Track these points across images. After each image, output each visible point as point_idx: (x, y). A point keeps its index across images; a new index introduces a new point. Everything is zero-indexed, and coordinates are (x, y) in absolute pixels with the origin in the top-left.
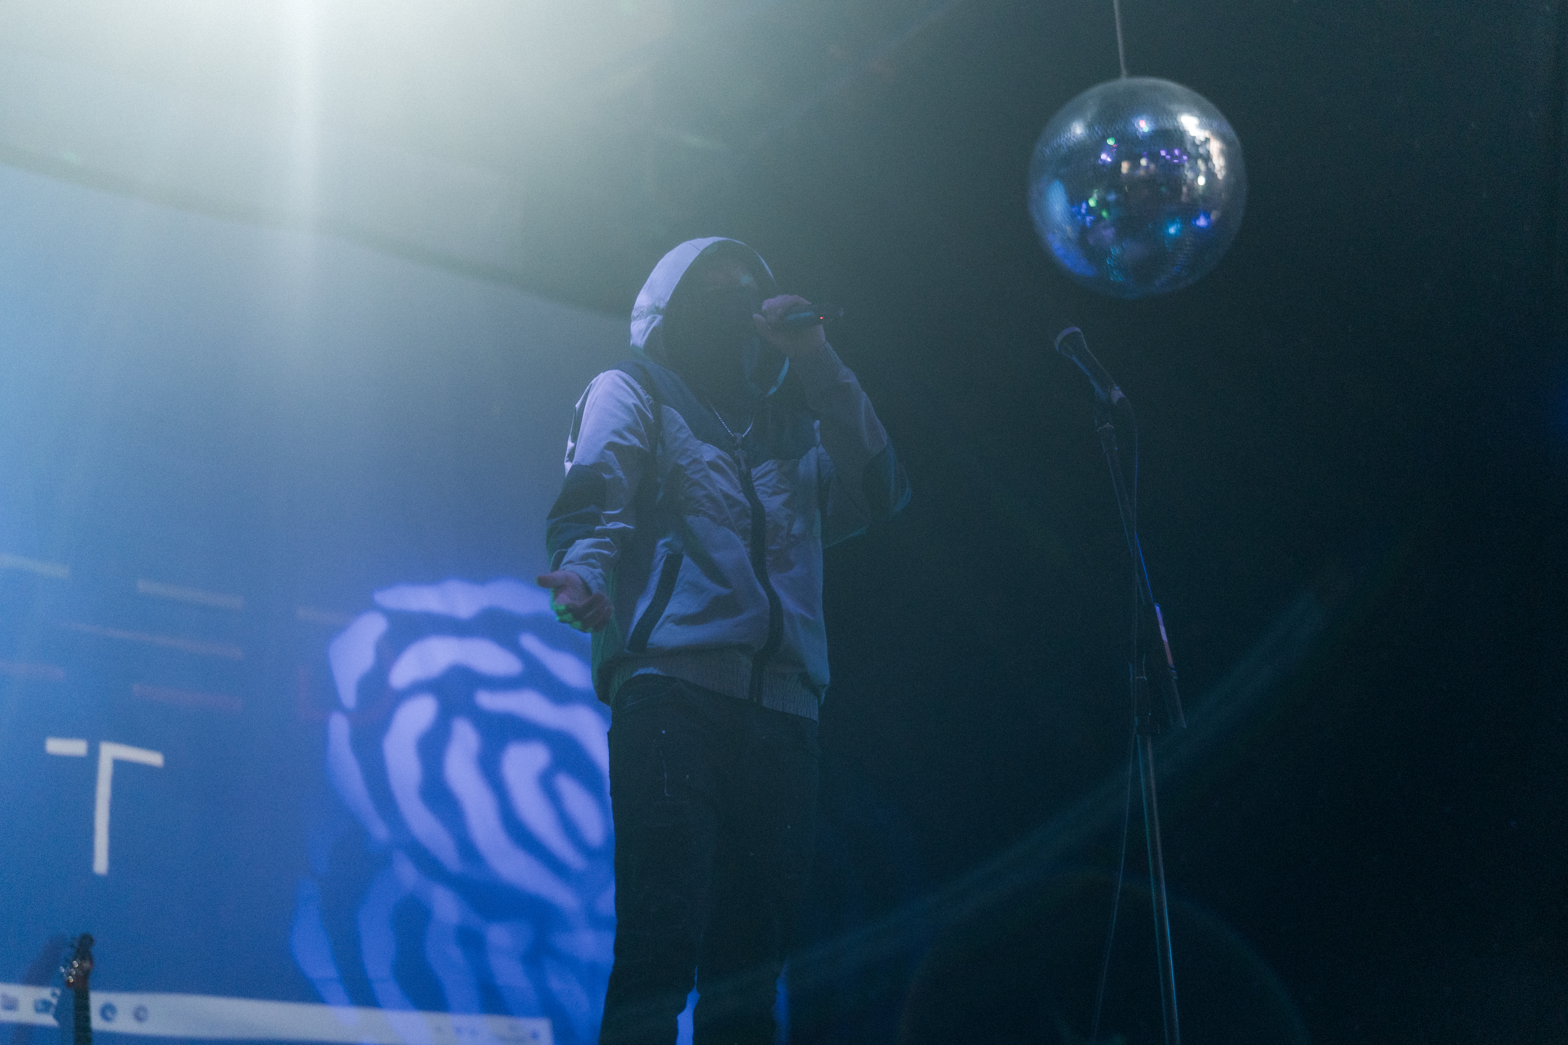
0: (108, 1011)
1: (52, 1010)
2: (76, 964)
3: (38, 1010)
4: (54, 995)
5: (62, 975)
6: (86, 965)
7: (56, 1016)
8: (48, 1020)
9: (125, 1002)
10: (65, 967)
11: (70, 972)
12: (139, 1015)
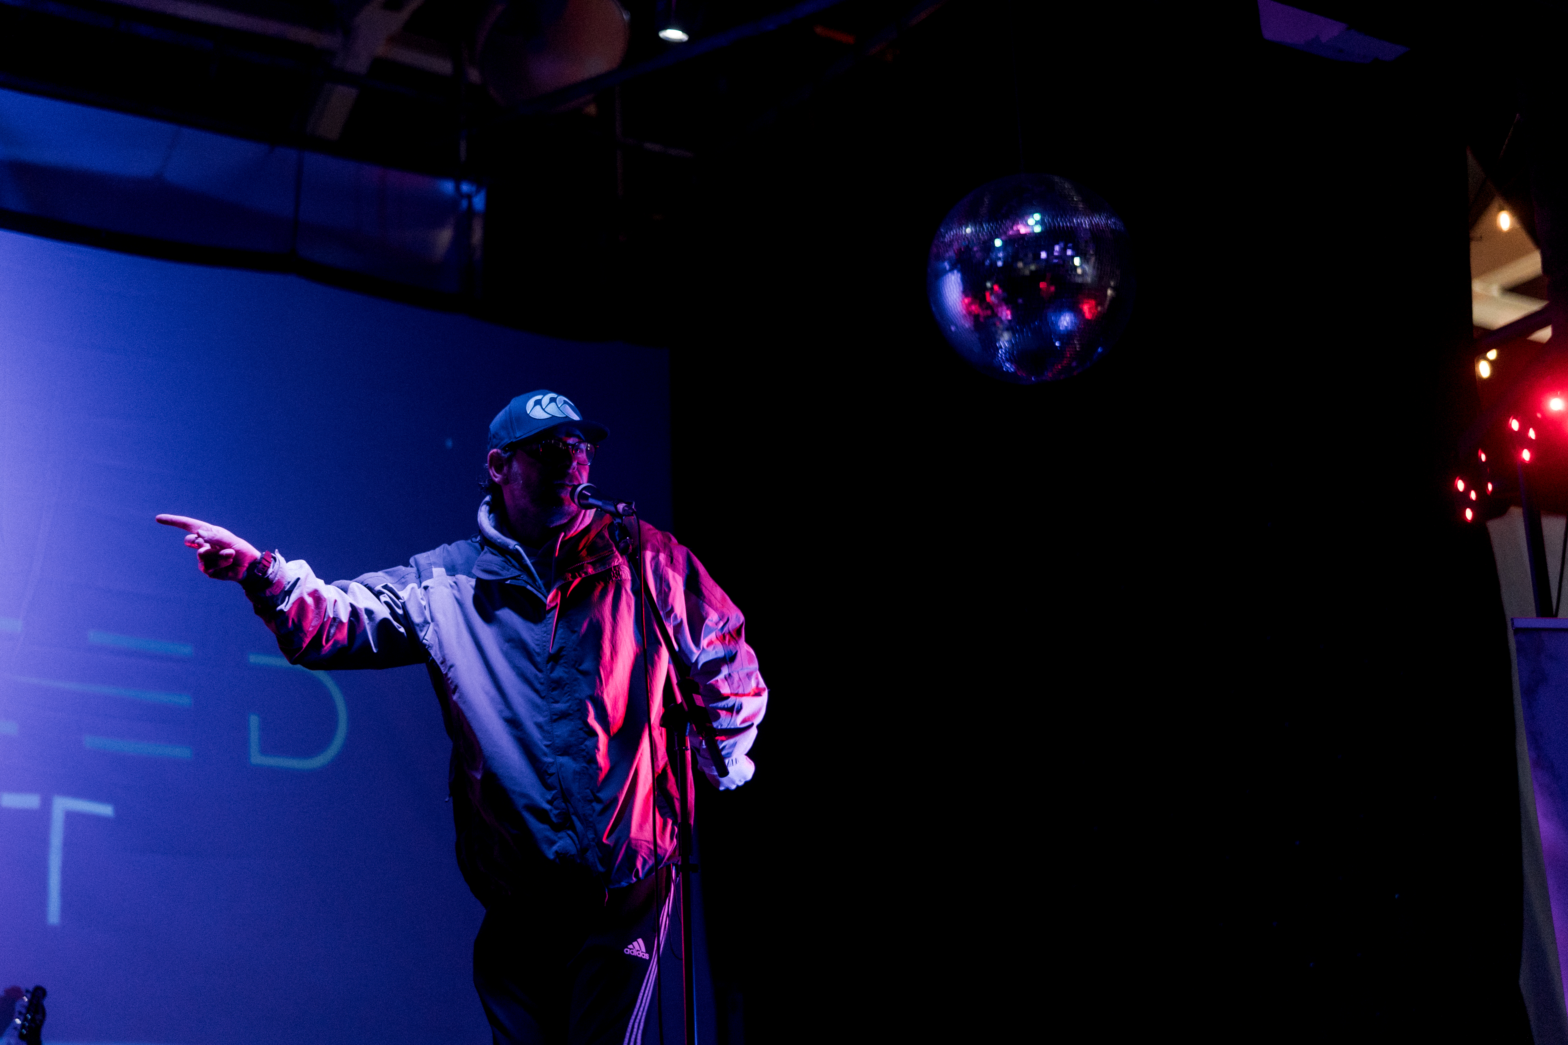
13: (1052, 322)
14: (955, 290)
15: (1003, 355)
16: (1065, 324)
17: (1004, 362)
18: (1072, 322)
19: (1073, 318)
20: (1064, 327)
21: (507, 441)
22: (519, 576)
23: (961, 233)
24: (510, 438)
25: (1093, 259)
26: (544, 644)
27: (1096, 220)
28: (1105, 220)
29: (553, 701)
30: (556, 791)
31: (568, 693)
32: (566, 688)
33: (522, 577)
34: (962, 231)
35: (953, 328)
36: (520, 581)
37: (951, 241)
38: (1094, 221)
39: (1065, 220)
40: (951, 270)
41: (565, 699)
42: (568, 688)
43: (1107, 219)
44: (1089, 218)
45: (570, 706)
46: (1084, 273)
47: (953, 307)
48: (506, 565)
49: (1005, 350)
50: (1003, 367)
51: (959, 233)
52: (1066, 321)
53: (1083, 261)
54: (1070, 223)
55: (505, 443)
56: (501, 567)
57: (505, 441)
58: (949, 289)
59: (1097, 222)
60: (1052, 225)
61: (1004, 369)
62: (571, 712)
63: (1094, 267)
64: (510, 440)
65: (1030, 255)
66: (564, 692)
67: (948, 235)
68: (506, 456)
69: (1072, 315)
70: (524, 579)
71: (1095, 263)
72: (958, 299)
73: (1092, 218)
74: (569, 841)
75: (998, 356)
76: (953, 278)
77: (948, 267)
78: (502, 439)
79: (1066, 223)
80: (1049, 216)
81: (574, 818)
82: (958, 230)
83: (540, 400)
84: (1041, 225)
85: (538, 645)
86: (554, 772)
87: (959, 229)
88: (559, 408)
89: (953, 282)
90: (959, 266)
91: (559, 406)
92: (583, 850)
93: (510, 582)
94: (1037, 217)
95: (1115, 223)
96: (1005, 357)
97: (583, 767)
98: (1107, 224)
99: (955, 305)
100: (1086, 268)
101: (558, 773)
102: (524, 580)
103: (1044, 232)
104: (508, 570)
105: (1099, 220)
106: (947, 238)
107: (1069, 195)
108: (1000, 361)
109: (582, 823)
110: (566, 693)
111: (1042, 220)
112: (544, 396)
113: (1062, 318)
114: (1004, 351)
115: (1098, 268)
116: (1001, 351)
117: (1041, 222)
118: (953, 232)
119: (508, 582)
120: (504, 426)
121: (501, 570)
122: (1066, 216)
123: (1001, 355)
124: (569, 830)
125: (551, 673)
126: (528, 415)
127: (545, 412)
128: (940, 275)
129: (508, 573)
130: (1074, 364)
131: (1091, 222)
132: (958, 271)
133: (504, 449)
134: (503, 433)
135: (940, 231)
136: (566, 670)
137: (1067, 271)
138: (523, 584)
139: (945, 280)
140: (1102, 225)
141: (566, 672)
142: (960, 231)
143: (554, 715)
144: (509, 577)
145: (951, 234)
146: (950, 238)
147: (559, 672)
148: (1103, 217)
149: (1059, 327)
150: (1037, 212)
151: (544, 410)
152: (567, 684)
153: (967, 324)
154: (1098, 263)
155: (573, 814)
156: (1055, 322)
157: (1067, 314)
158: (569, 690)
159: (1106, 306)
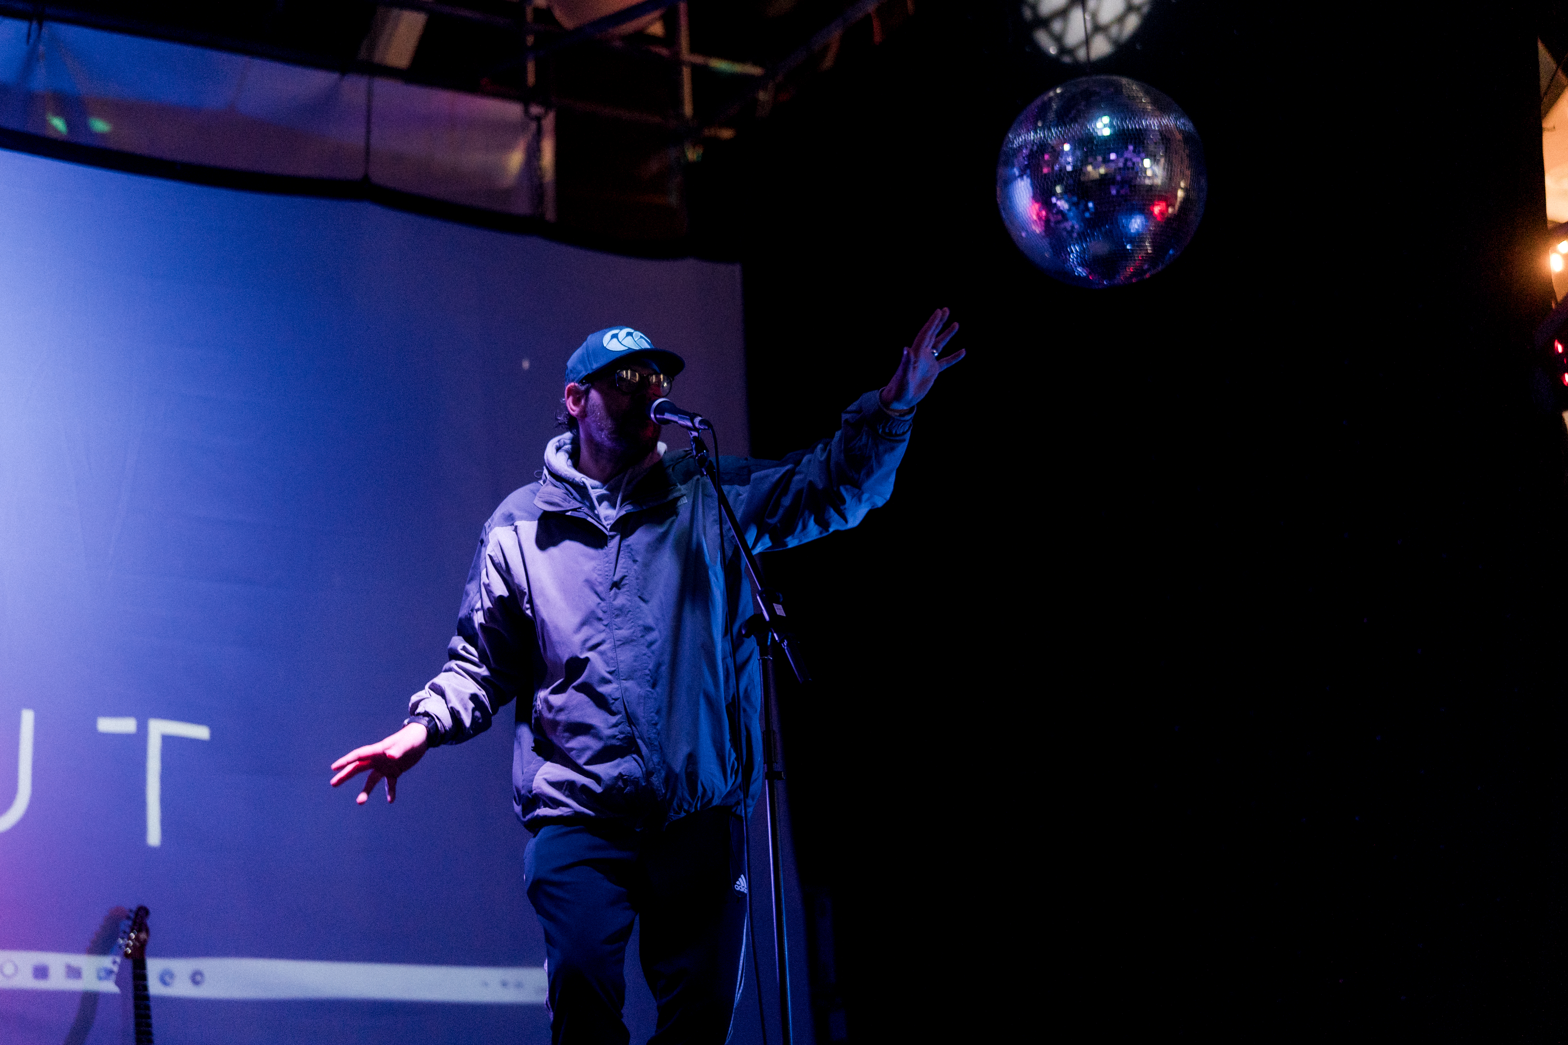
0: (165, 978)
1: (113, 977)
2: (133, 935)
3: (100, 978)
4: (114, 962)
5: (120, 947)
6: (143, 936)
7: (117, 983)
8: (110, 987)
9: (182, 967)
10: (123, 938)
11: (126, 943)
12: (196, 978)
13: (1123, 226)
14: (1025, 196)
15: (1075, 260)
16: (1136, 227)
17: (1076, 267)
18: (1142, 224)
19: (1143, 220)
20: (1135, 230)
21: (584, 373)
22: (580, 508)
23: (1029, 138)
24: (586, 370)
25: (1162, 160)
26: (607, 573)
27: (1165, 121)
28: (1174, 121)
29: (616, 627)
30: (621, 715)
31: (632, 620)
32: (629, 615)
33: (583, 510)
34: (1030, 136)
35: (1024, 234)
36: (582, 513)
37: (1020, 147)
38: (1163, 122)
39: (1133, 122)
40: (1021, 176)
41: (629, 626)
42: (632, 615)
43: (1176, 119)
44: (1158, 119)
45: (634, 632)
46: (1155, 175)
47: (1023, 213)
48: (568, 497)
49: (1077, 255)
50: (1075, 272)
51: (1028, 138)
52: (1137, 224)
53: (1153, 162)
54: (1139, 125)
55: (581, 377)
56: (562, 499)
57: (581, 375)
58: (1019, 195)
59: (1166, 123)
60: (1121, 128)
61: (1076, 274)
62: (635, 638)
63: (1164, 168)
64: (587, 372)
65: (1100, 158)
66: (628, 619)
67: (1016, 141)
68: (583, 388)
69: (1143, 217)
70: (584, 511)
71: (1164, 164)
72: (1028, 205)
73: (1161, 119)
74: (634, 763)
75: (1070, 261)
76: (1023, 183)
77: (1017, 173)
78: (579, 373)
79: (1135, 126)
80: (1117, 119)
81: (639, 741)
82: (1026, 136)
83: (617, 334)
84: (1110, 127)
85: (599, 575)
86: (619, 696)
87: (1028, 134)
88: (635, 342)
89: (1023, 188)
90: (1028, 171)
91: (636, 340)
92: (648, 774)
93: (571, 513)
94: (1106, 119)
95: (1184, 124)
96: (1077, 262)
97: (648, 691)
98: (1176, 125)
99: (1025, 211)
100: (1156, 168)
101: (623, 698)
102: (584, 513)
103: (1113, 135)
104: (569, 502)
105: (1168, 121)
106: (1016, 144)
107: (1137, 97)
108: (1071, 265)
109: (647, 746)
110: (629, 620)
111: (1111, 122)
112: (621, 330)
113: (1133, 220)
114: (1075, 255)
115: (1168, 170)
116: (1073, 256)
117: (1111, 125)
118: (1022, 138)
119: (569, 513)
120: (582, 361)
121: (563, 502)
122: (1135, 118)
123: (1073, 259)
124: (634, 754)
125: (614, 600)
126: (605, 347)
127: (622, 344)
128: (1008, 182)
129: (569, 505)
130: (1146, 267)
131: (1160, 122)
132: (1028, 177)
133: (581, 382)
134: (580, 367)
135: (1009, 137)
136: (629, 598)
137: (1137, 173)
138: (583, 516)
139: (1014, 187)
140: (1170, 125)
141: (629, 601)
142: (1029, 137)
143: (617, 641)
144: (569, 509)
145: (1019, 139)
146: (1019, 144)
147: (621, 600)
148: (1172, 118)
149: (1130, 230)
150: (1105, 115)
151: (620, 342)
152: (630, 611)
153: (1038, 230)
154: (1168, 165)
155: (638, 738)
156: (1126, 225)
157: (1138, 216)
158: (632, 617)
159: (1177, 207)
